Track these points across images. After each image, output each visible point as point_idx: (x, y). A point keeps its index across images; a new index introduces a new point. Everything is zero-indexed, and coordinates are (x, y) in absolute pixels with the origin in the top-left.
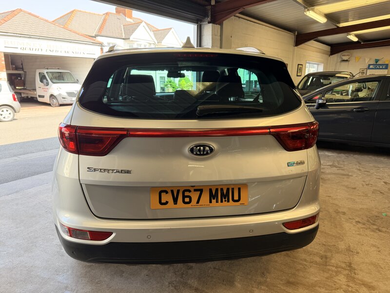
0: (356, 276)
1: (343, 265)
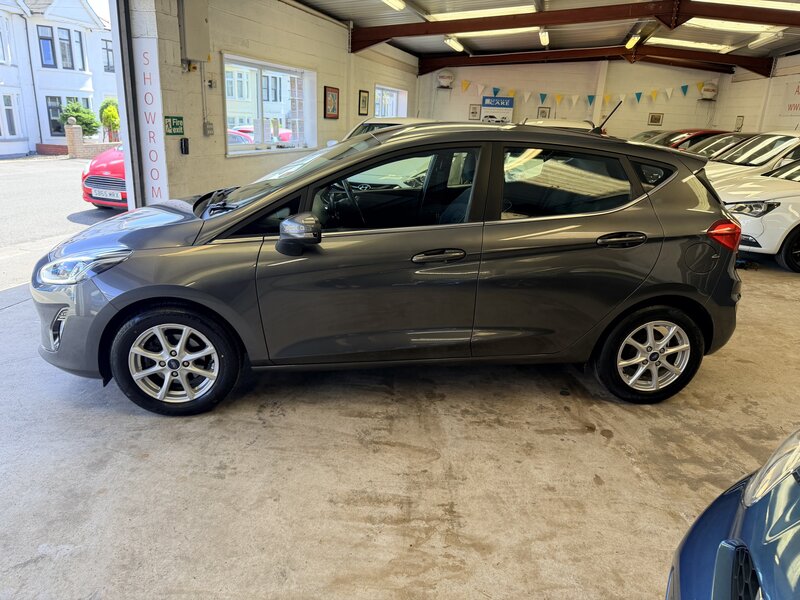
0: (462, 531)
1: (440, 512)
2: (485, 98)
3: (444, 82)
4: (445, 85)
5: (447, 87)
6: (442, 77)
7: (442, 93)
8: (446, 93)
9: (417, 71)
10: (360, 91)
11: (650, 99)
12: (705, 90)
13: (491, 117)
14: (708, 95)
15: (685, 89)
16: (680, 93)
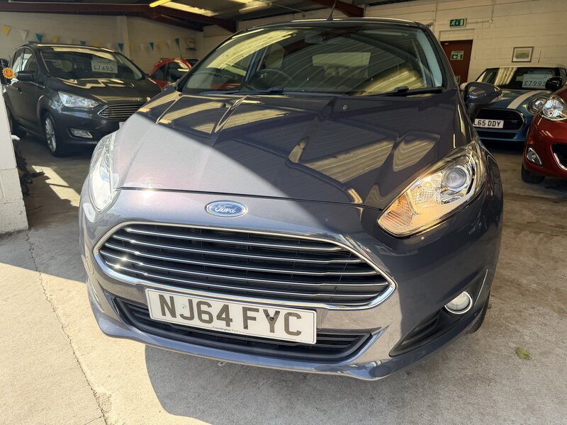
11: (159, 47)
12: (190, 42)
14: (192, 46)
15: (177, 41)
16: (175, 43)
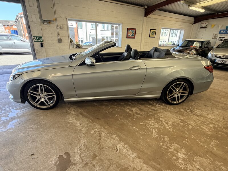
2: (221, 30)
3: (203, 25)
4: (203, 26)
5: (204, 27)
6: (203, 24)
7: (202, 29)
8: (204, 29)
9: (193, 22)
10: (151, 29)
13: (222, 37)
